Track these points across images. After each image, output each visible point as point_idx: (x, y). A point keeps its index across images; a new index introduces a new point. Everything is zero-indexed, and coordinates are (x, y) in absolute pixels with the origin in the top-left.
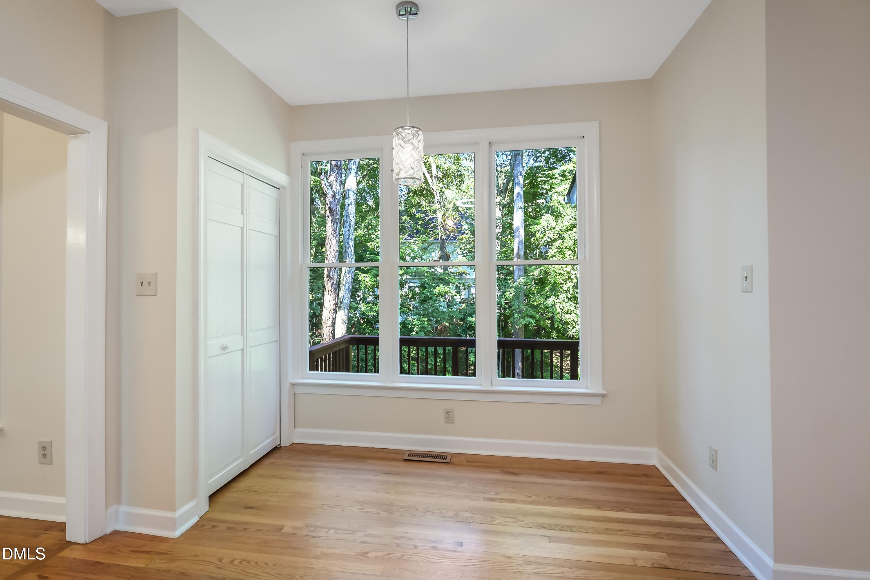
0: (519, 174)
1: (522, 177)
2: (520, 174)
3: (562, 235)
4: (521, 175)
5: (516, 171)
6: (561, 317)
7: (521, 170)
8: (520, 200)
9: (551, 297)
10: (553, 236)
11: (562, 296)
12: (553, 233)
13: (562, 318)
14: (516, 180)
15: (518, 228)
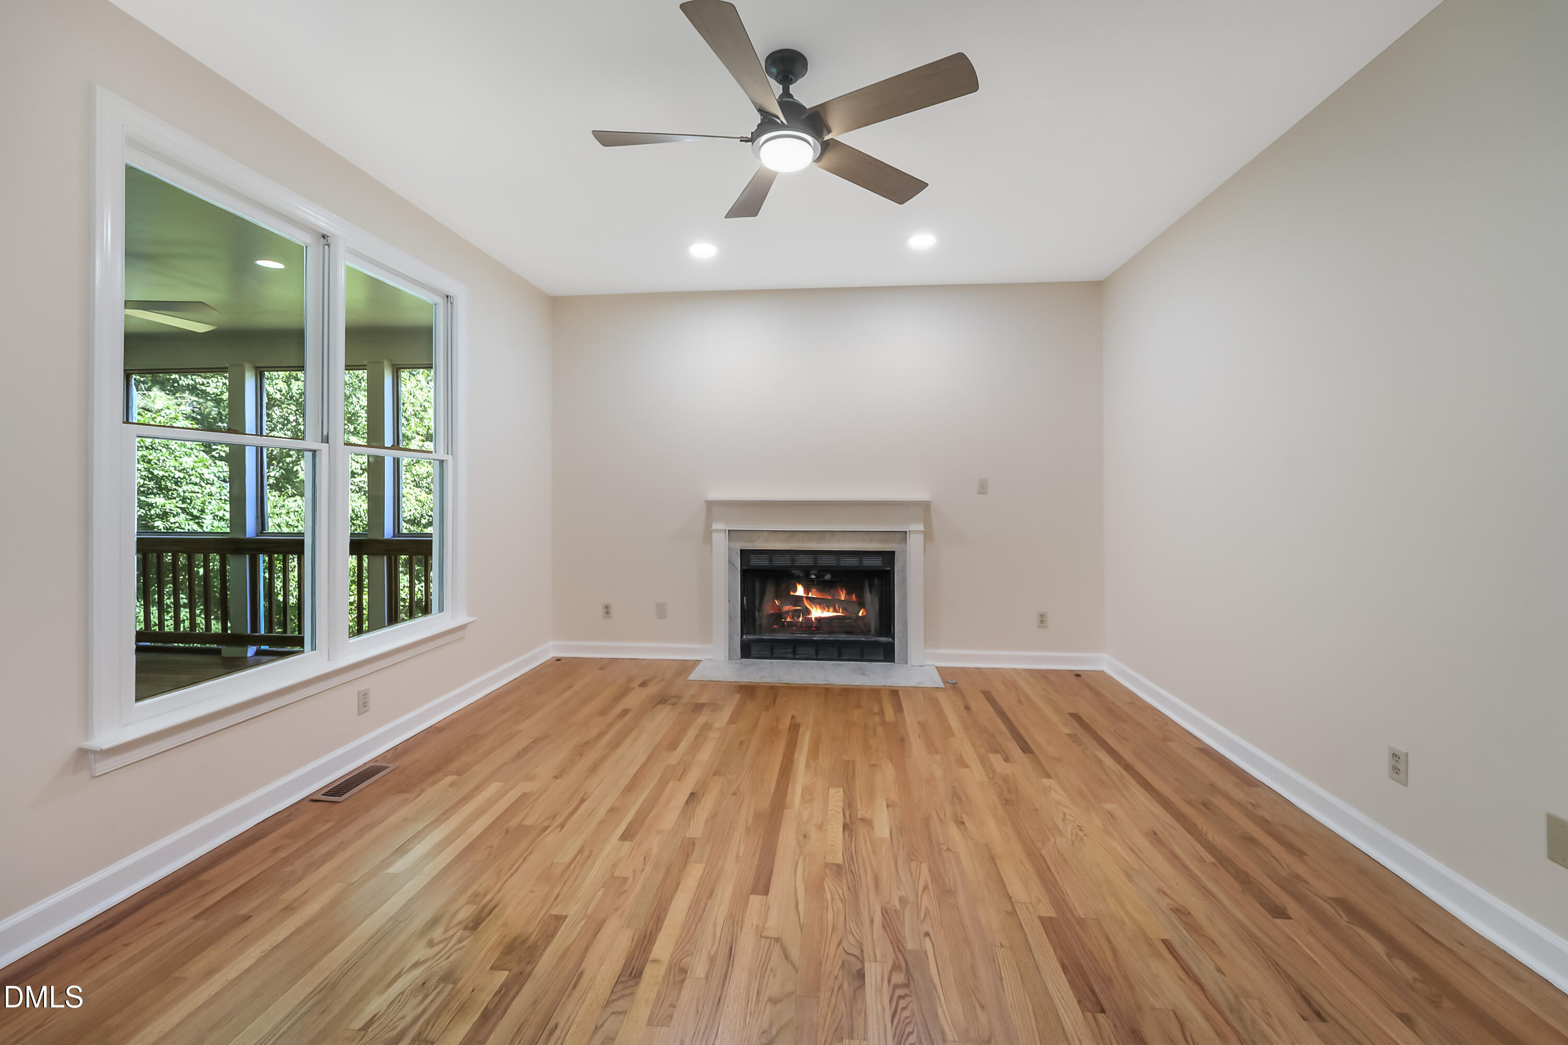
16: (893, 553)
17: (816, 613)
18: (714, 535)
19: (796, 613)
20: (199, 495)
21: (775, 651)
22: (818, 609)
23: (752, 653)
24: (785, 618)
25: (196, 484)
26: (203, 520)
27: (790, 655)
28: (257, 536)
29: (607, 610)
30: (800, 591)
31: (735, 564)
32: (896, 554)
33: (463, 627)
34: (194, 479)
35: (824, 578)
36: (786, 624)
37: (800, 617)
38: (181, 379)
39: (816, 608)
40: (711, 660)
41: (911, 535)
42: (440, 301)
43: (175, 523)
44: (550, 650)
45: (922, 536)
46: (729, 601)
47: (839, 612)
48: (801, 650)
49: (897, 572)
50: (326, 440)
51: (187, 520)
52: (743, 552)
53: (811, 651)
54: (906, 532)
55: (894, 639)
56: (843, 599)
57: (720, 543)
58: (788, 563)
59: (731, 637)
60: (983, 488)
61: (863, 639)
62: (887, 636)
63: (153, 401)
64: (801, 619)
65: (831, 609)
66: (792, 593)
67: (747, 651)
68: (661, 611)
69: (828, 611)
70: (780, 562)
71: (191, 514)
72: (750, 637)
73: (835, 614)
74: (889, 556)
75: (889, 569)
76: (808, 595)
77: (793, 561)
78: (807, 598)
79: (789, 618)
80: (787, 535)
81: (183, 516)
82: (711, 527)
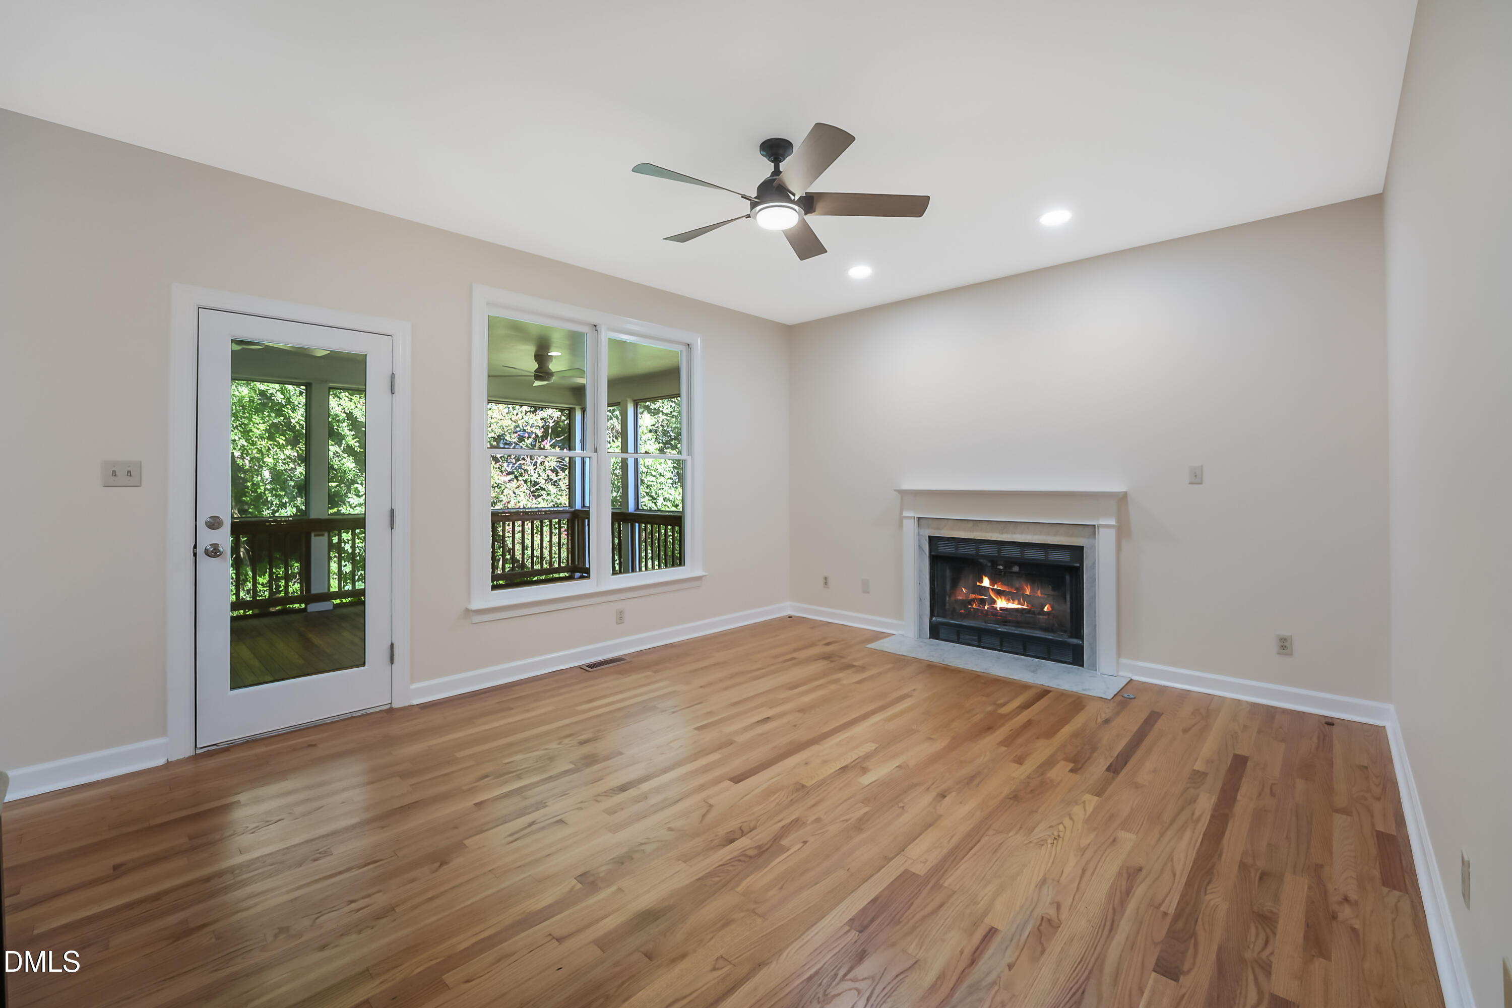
16: (1083, 547)
17: (1001, 603)
18: (905, 522)
19: (983, 602)
20: (655, 483)
21: (962, 636)
22: (1003, 599)
23: (940, 635)
24: (972, 605)
25: (654, 476)
26: (658, 501)
27: (976, 643)
28: (635, 511)
29: (826, 582)
30: (986, 582)
31: (925, 550)
32: (1085, 549)
33: (699, 578)
34: (654, 473)
35: (1012, 569)
36: (972, 610)
37: (985, 605)
38: (651, 405)
39: (1001, 598)
40: (903, 635)
41: (1101, 530)
42: (684, 348)
43: (643, 502)
44: (787, 609)
45: (1113, 532)
46: (919, 583)
47: (1024, 605)
48: (986, 639)
49: (1086, 569)
50: (596, 451)
51: (649, 500)
52: (931, 539)
53: (996, 641)
54: (1095, 525)
55: (1083, 642)
56: (1028, 593)
57: (910, 527)
58: (973, 552)
59: (921, 617)
60: (1196, 477)
61: (1050, 637)
62: (1076, 638)
63: (644, 421)
64: (986, 607)
65: (1016, 602)
66: (978, 584)
67: (935, 632)
68: (866, 588)
69: (1013, 603)
70: (963, 550)
71: (651, 496)
72: (940, 619)
73: (1020, 607)
74: (1078, 551)
75: (1078, 565)
76: (994, 586)
77: (978, 550)
78: (993, 589)
79: (975, 605)
80: (971, 524)
81: (647, 498)
82: (901, 513)
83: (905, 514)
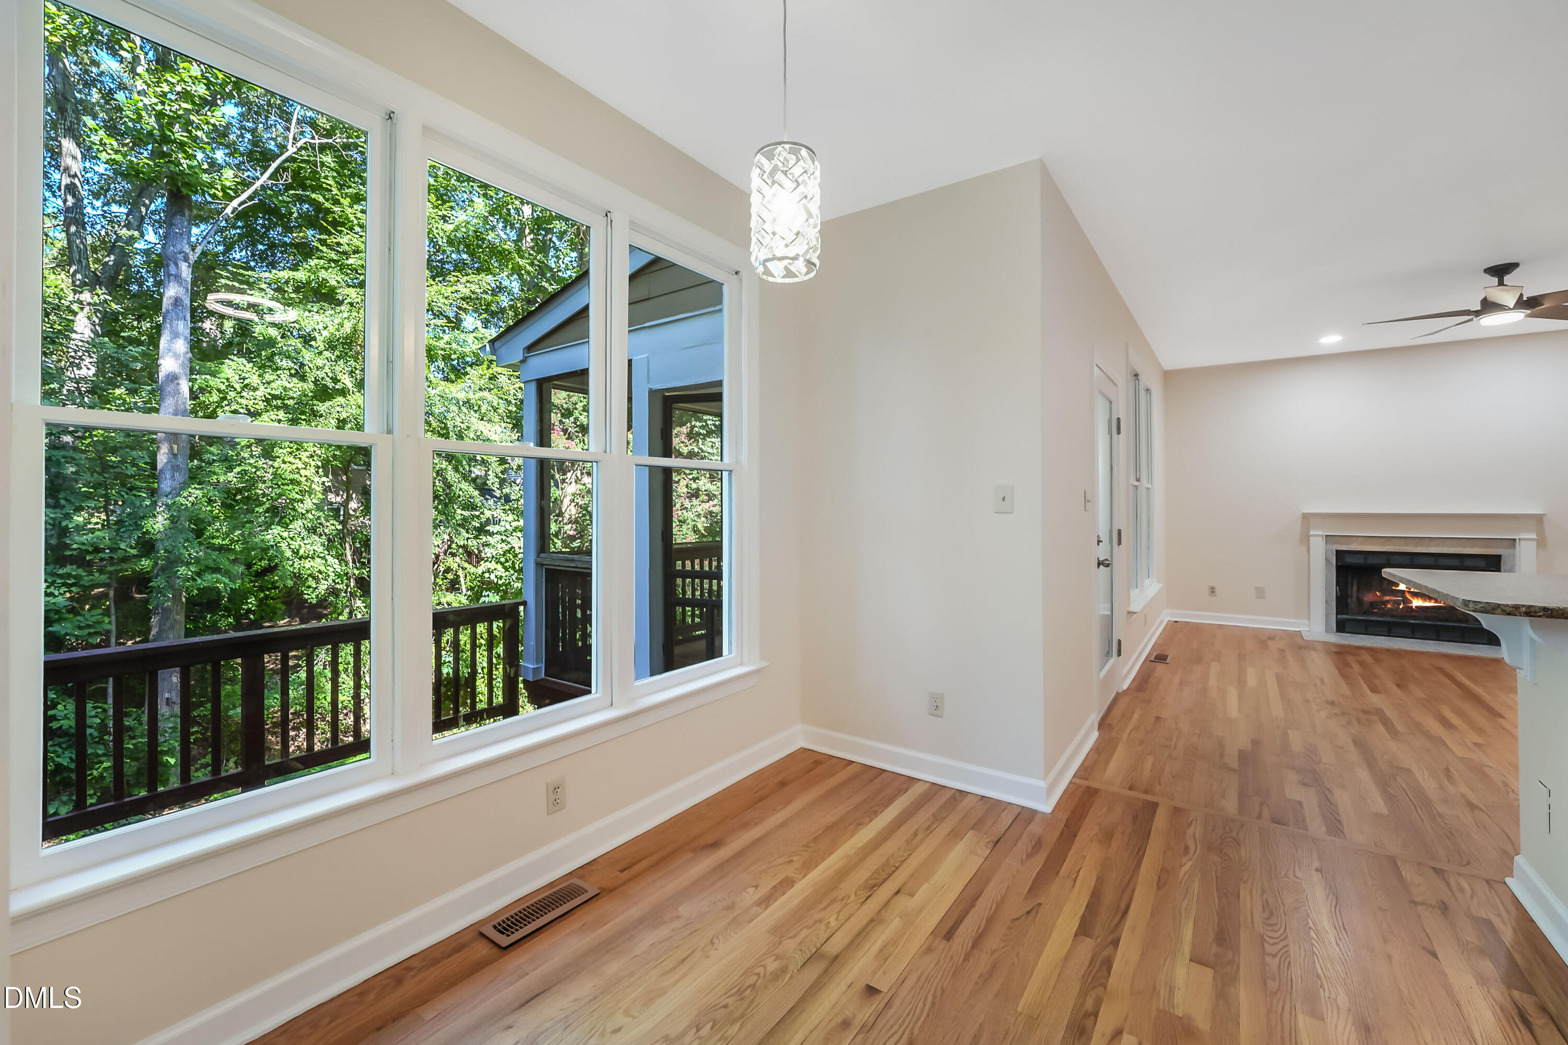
0: (180, 256)
1: (189, 266)
2: (184, 257)
3: (315, 407)
4: (186, 259)
5: (172, 248)
6: (293, 565)
7: (187, 249)
8: (180, 313)
9: (273, 527)
10: (254, 403)
11: (297, 525)
12: (252, 398)
13: (295, 568)
14: (170, 268)
15: (173, 378)
16: (1499, 556)
17: (1418, 603)
18: (1311, 538)
21: (1370, 628)
23: (1348, 628)
24: (1385, 605)
29: (1213, 590)
30: (1399, 585)
31: (1332, 562)
32: (1502, 557)
36: (1385, 609)
39: (1419, 599)
40: (1306, 631)
41: (1520, 542)
44: (1169, 615)
45: (1534, 544)
46: (1326, 589)
47: (1440, 603)
52: (1339, 552)
54: (1514, 539)
57: (1317, 544)
58: (1383, 562)
59: (1326, 616)
64: (1401, 606)
65: (1432, 601)
66: (1391, 587)
67: (1341, 627)
68: (1260, 593)
72: (1347, 616)
73: (1437, 604)
74: (1495, 559)
76: (1408, 589)
77: (1389, 560)
78: (1409, 592)
79: (1388, 605)
80: (1383, 540)
82: (1309, 531)
83: (1311, 533)
